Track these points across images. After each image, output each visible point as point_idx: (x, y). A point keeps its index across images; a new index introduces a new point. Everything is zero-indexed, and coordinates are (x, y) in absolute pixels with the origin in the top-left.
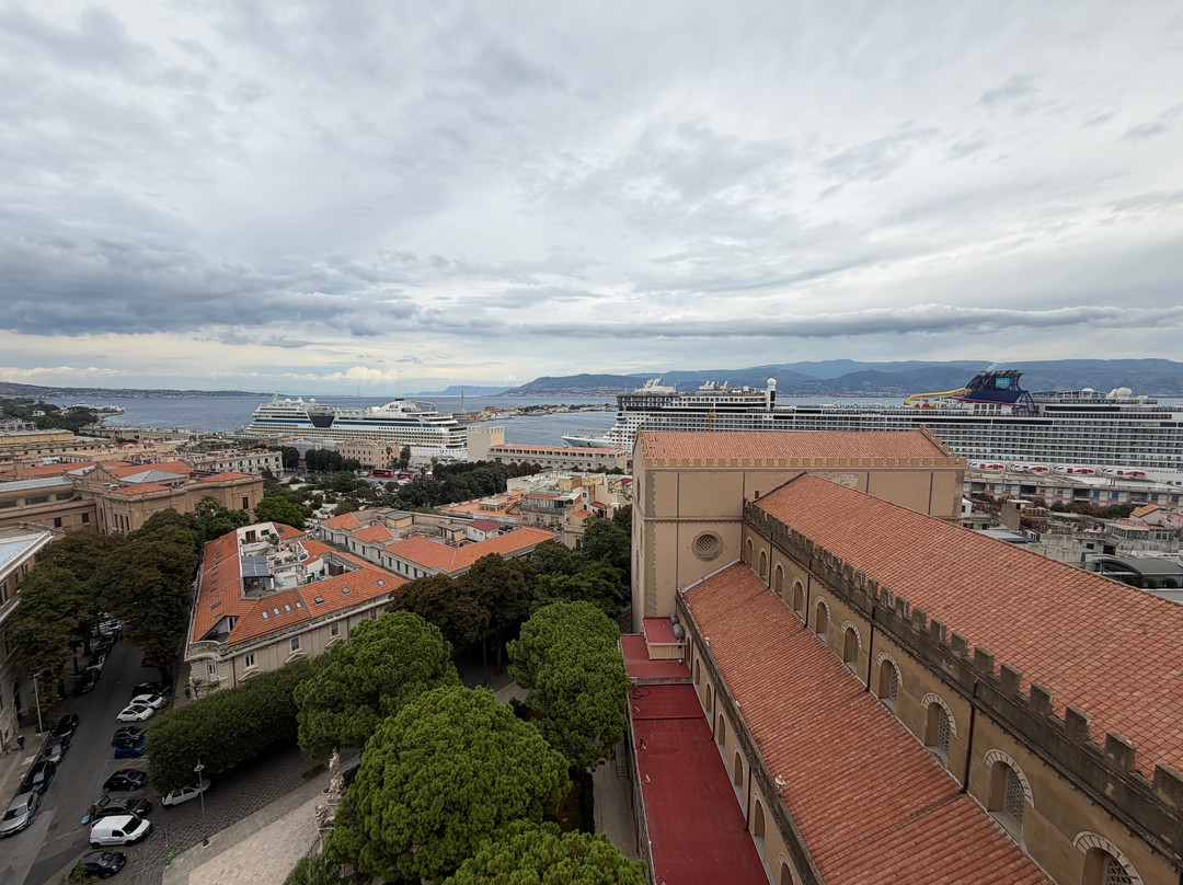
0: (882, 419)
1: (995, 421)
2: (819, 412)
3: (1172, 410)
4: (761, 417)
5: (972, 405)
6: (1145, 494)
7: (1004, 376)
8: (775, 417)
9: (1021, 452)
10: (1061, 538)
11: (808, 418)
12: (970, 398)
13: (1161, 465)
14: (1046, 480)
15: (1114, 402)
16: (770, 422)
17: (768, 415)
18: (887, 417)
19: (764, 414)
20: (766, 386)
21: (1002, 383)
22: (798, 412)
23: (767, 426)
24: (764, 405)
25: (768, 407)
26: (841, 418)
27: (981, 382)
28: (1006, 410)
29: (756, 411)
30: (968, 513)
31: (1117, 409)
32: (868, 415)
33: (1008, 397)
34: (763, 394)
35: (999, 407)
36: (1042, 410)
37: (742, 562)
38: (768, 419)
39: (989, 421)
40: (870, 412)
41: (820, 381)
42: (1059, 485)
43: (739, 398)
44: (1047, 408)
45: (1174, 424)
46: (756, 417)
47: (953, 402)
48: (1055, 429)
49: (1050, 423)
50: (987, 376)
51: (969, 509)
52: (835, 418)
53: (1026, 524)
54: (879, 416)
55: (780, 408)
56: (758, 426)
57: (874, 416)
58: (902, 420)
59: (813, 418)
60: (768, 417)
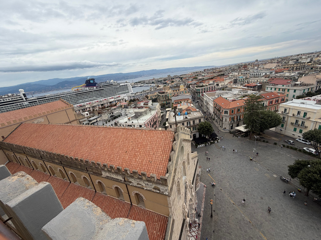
0: (67, 96)
1: (94, 91)
2: (46, 98)
3: (120, 83)
4: (23, 104)
5: (87, 88)
6: (119, 100)
7: (91, 80)
8: (29, 103)
9: (101, 97)
10: (105, 114)
11: (43, 100)
12: (87, 86)
13: (122, 94)
14: (105, 102)
15: (111, 83)
16: (28, 105)
17: (26, 102)
18: (68, 95)
19: (24, 103)
20: (20, 92)
21: (92, 82)
22: (38, 99)
23: (27, 106)
24: (22, 99)
25: (25, 100)
26: (54, 98)
27: (87, 82)
28: (95, 88)
29: (19, 102)
30: (89, 115)
31: (112, 84)
32: (62, 96)
33: (94, 84)
34: (20, 95)
35: (93, 88)
36: (101, 87)
37: (10, 162)
38: (26, 104)
39: (92, 91)
40: (63, 94)
41: (51, 86)
42: (107, 102)
43: (7, 99)
44: (102, 86)
45: (121, 86)
46: (20, 104)
47: (83, 88)
48: (105, 90)
49: (103, 89)
50: (88, 80)
51: (88, 114)
52: (52, 98)
53: (99, 113)
54: (66, 95)
55: (29, 99)
56: (22, 107)
57: (64, 95)
58: (72, 95)
59: (45, 100)
60: (26, 103)
